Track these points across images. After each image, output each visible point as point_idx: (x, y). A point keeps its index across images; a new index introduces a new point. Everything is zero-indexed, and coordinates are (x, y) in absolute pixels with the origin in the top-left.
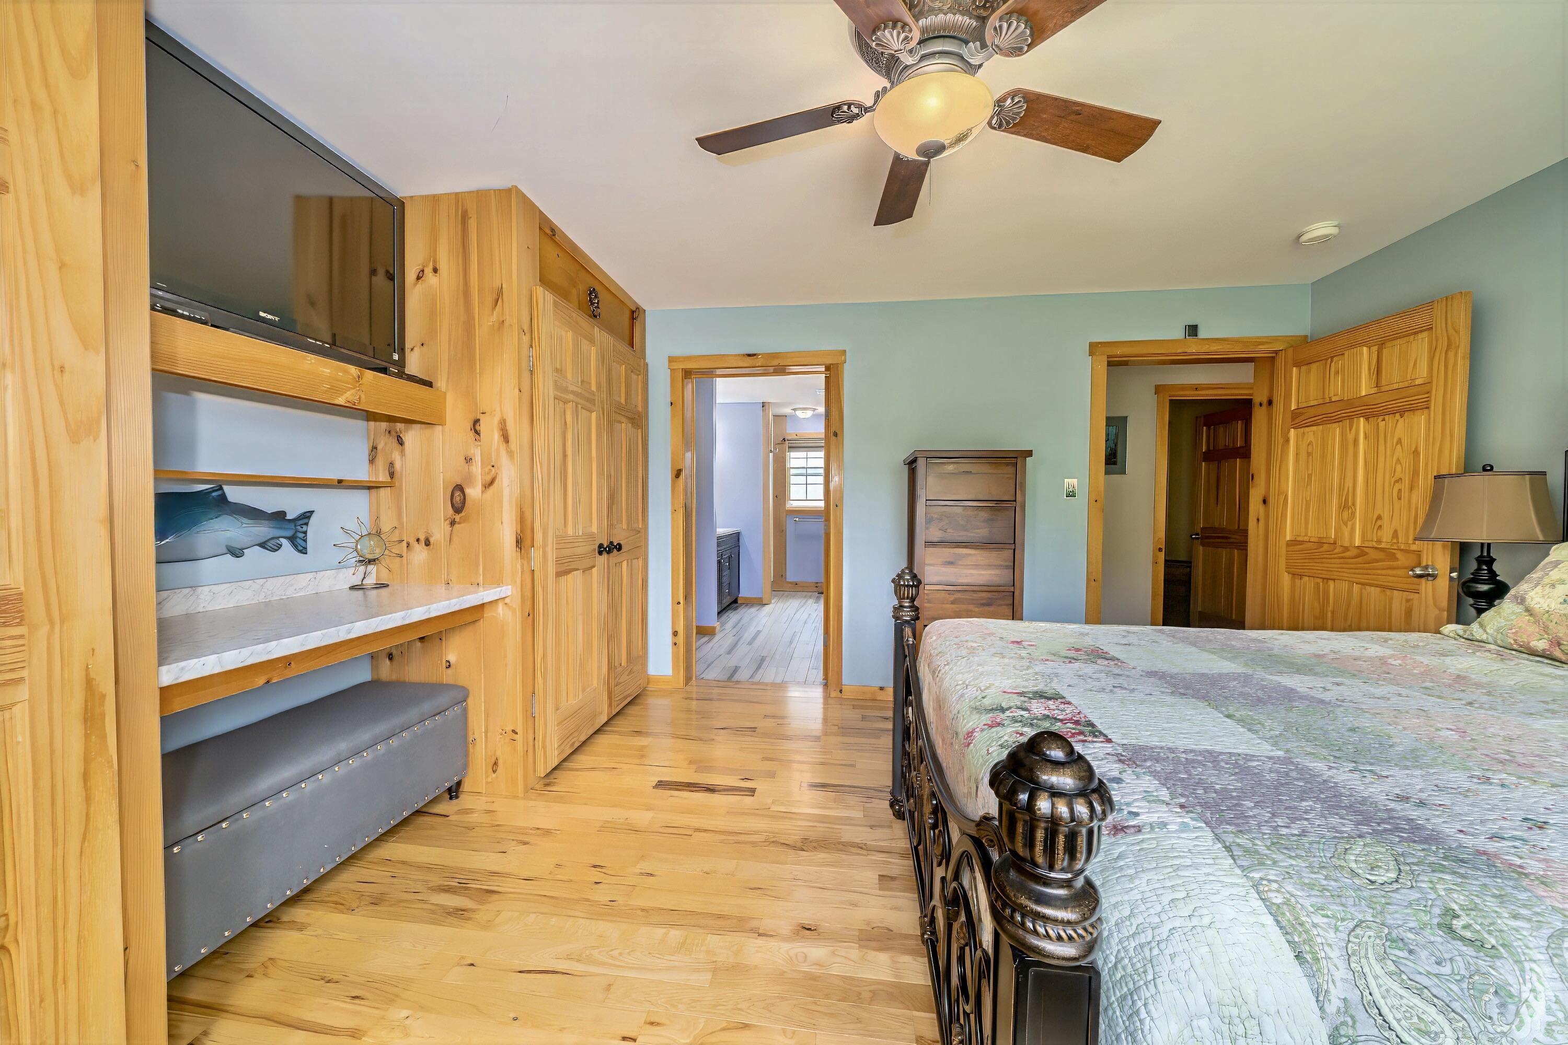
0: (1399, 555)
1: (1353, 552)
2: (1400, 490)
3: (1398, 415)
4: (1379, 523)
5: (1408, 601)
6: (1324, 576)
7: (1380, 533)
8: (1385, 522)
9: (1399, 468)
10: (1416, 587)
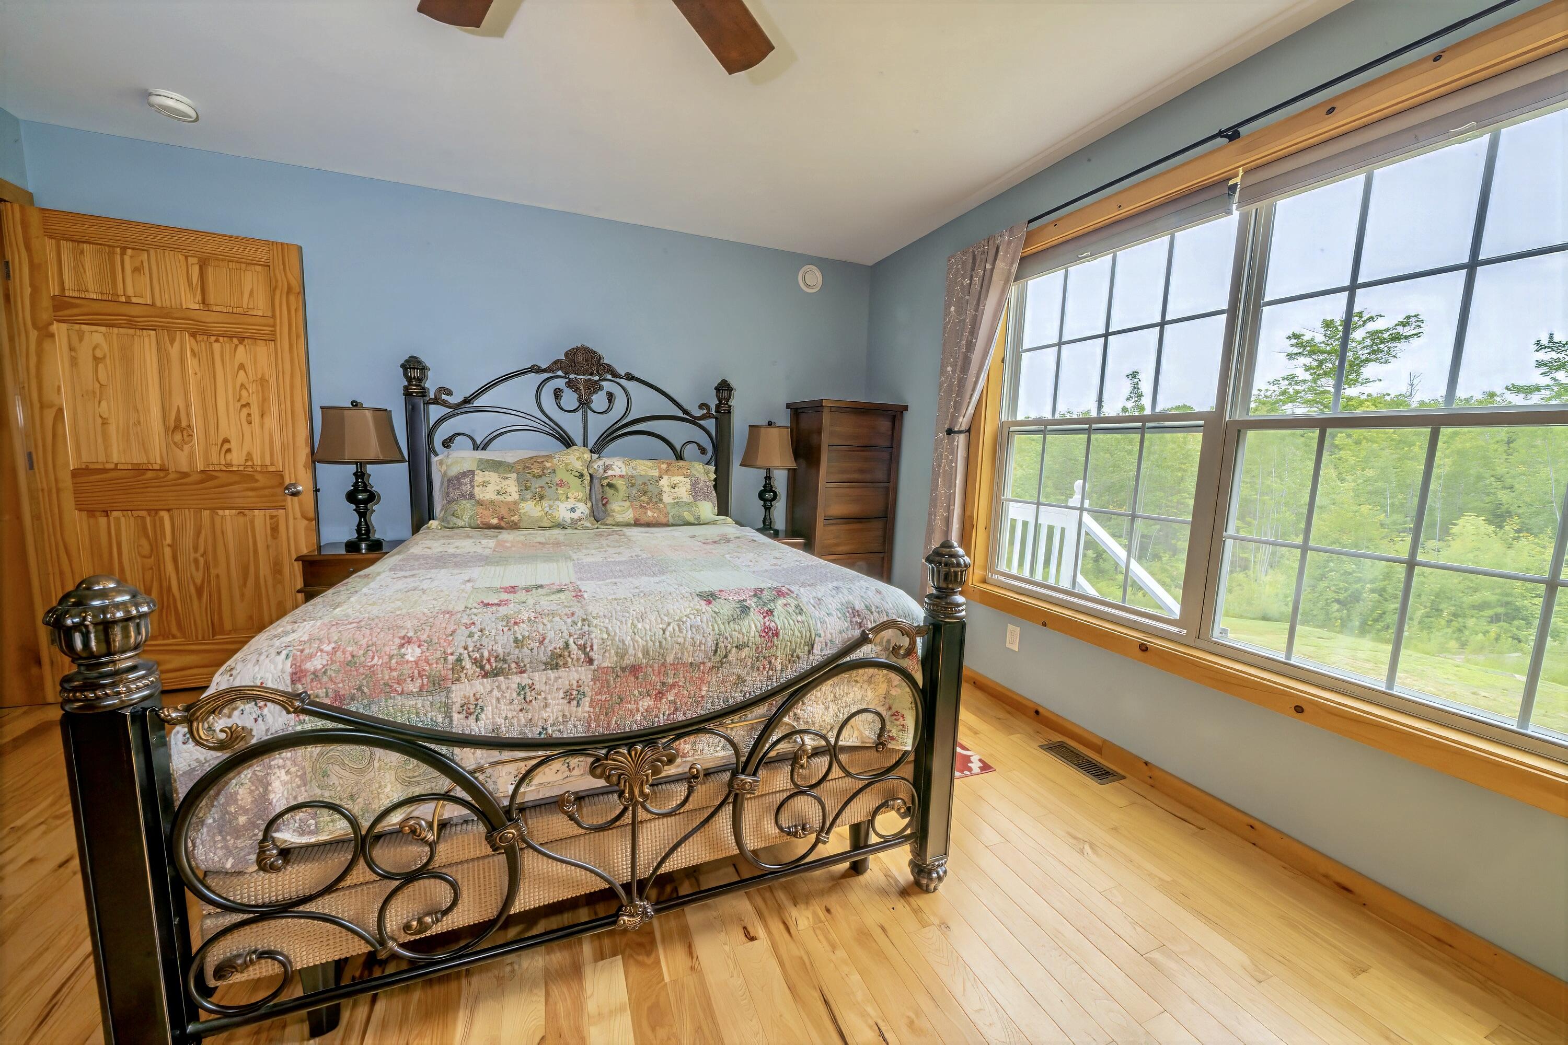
0: (258, 476)
1: (195, 477)
2: (249, 415)
3: (235, 341)
4: (226, 446)
5: (272, 517)
6: (147, 507)
7: (229, 456)
8: (234, 445)
9: (244, 393)
10: (283, 504)
